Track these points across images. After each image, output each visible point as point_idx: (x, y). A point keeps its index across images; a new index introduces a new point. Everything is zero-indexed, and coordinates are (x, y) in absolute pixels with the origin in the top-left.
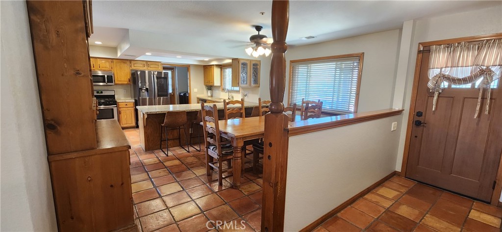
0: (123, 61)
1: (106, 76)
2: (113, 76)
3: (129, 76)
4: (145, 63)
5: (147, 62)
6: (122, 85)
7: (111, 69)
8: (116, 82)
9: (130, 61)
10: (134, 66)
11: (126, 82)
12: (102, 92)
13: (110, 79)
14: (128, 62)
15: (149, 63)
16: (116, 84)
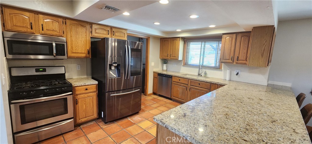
0: (81, 23)
1: (54, 44)
2: (65, 44)
3: (88, 47)
4: (109, 29)
5: (112, 28)
6: (78, 58)
7: (61, 34)
8: (70, 54)
9: (91, 24)
10: (96, 33)
11: (84, 55)
12: (44, 70)
13: (61, 49)
14: (88, 27)
15: (114, 30)
16: (69, 58)
